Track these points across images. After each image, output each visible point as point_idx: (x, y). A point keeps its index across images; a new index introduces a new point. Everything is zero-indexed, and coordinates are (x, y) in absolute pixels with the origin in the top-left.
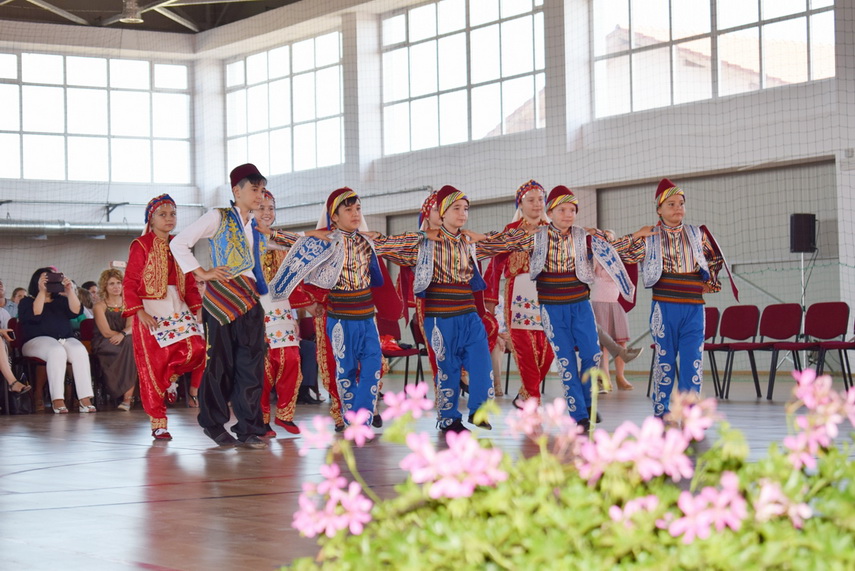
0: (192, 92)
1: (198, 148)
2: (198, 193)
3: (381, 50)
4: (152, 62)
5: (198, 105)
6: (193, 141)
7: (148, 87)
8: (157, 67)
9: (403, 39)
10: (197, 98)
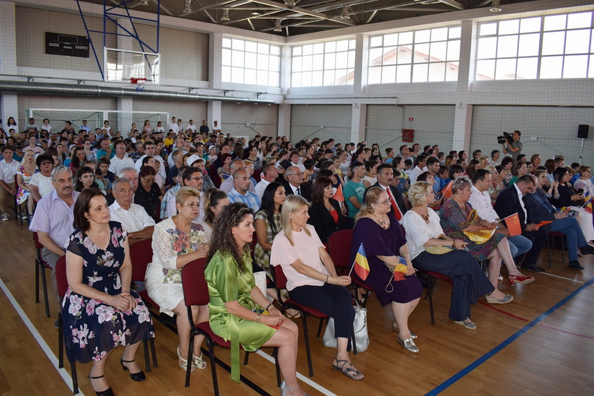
0: (281, 56)
1: (282, 75)
2: (282, 90)
3: (369, 48)
4: (270, 45)
5: (282, 61)
6: (280, 72)
7: (268, 53)
8: (271, 47)
9: (381, 45)
10: (282, 59)
